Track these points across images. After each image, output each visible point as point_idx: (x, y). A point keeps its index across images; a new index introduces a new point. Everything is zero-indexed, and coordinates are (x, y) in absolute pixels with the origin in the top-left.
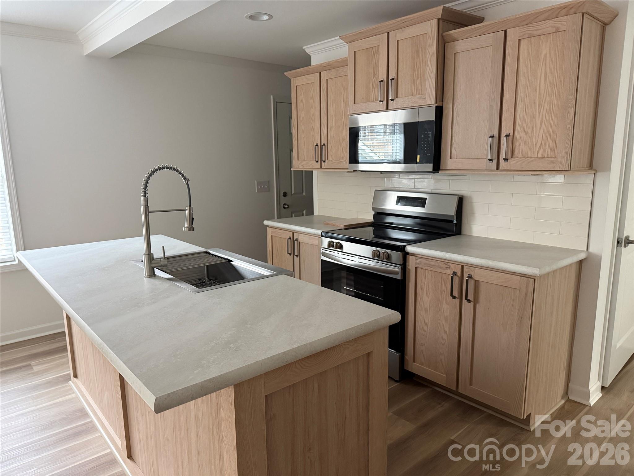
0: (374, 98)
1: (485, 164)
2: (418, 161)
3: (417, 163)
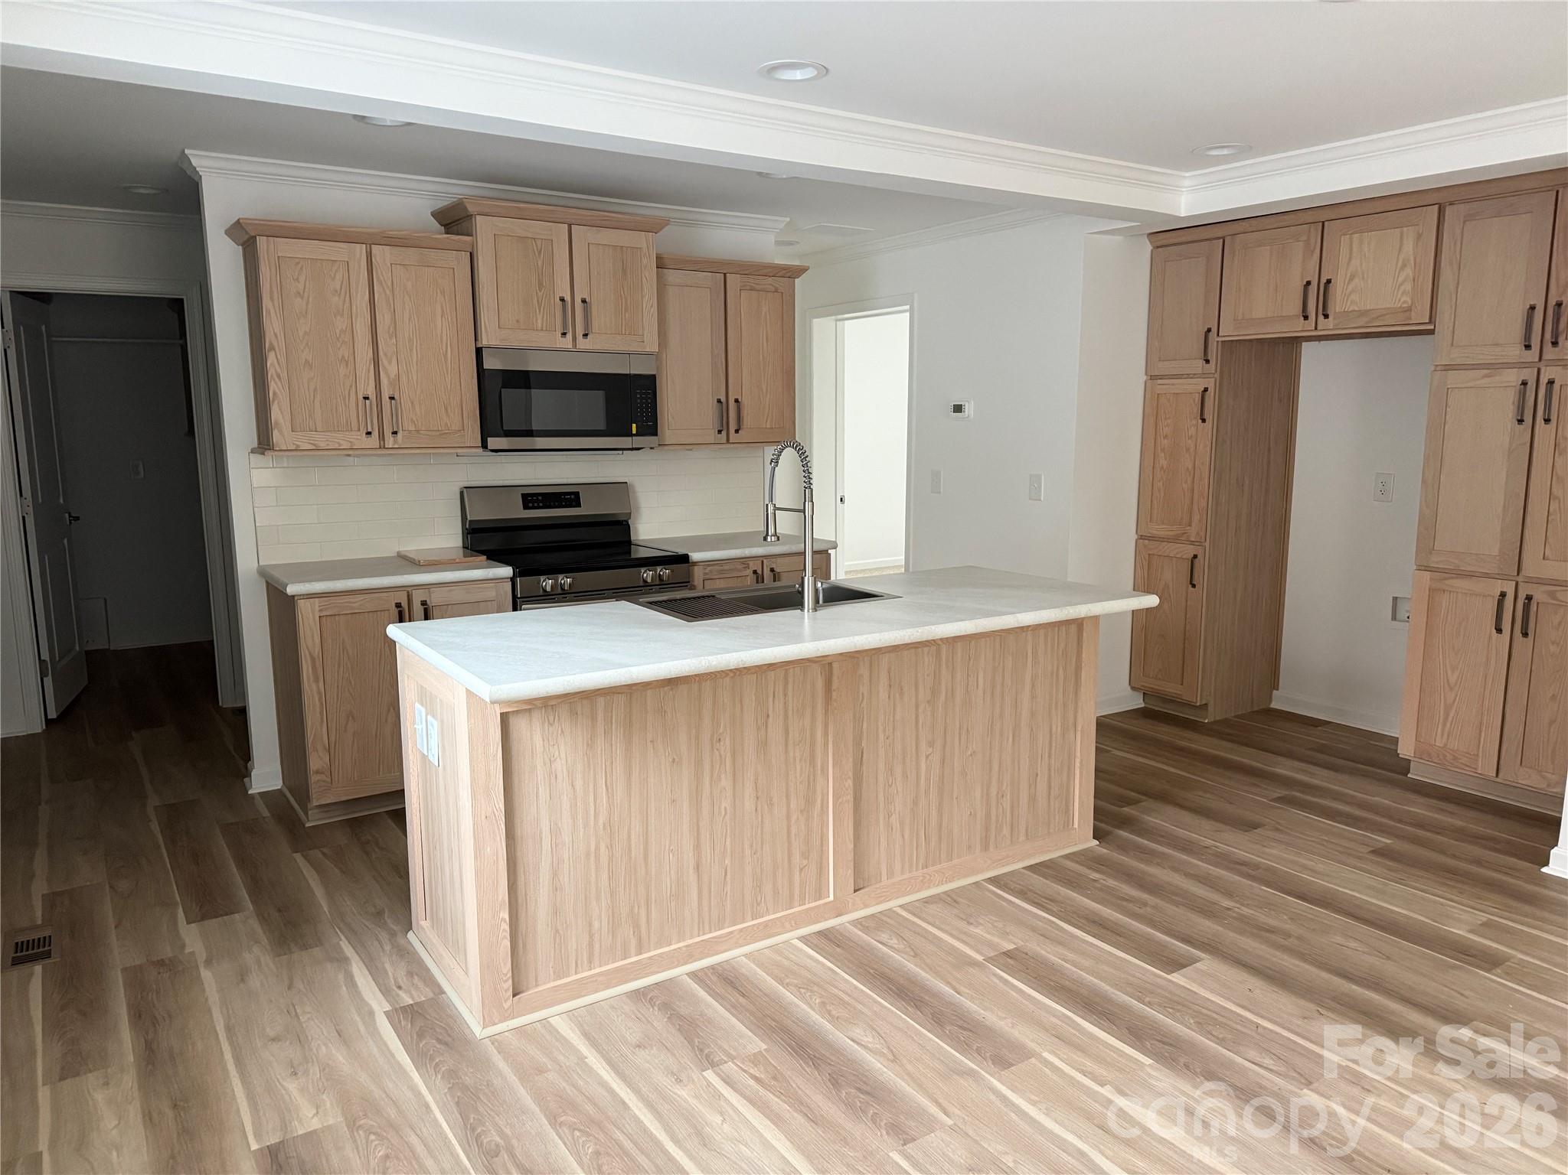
0: (542, 325)
1: (711, 436)
2: (634, 431)
3: (631, 435)
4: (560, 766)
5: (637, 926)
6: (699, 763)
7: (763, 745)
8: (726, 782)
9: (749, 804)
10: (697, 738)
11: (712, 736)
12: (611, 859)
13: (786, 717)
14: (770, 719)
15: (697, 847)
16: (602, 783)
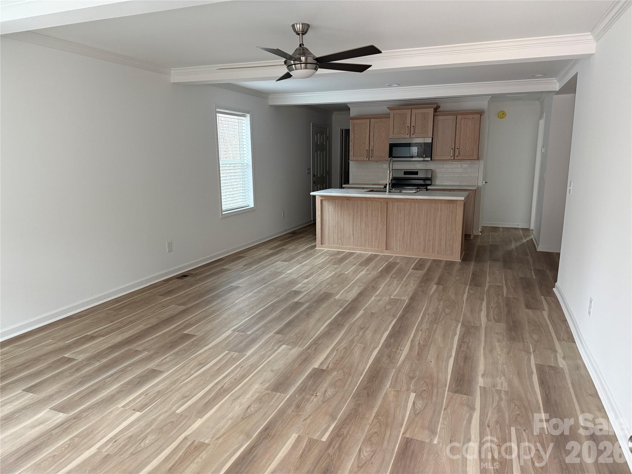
0: (403, 133)
1: (449, 158)
2: (424, 157)
4: (330, 210)
5: (342, 241)
6: (354, 216)
7: (367, 215)
8: (359, 220)
9: (363, 226)
10: (354, 210)
11: (356, 211)
12: (338, 228)
13: (372, 211)
14: (369, 211)
15: (353, 231)
16: (336, 214)
